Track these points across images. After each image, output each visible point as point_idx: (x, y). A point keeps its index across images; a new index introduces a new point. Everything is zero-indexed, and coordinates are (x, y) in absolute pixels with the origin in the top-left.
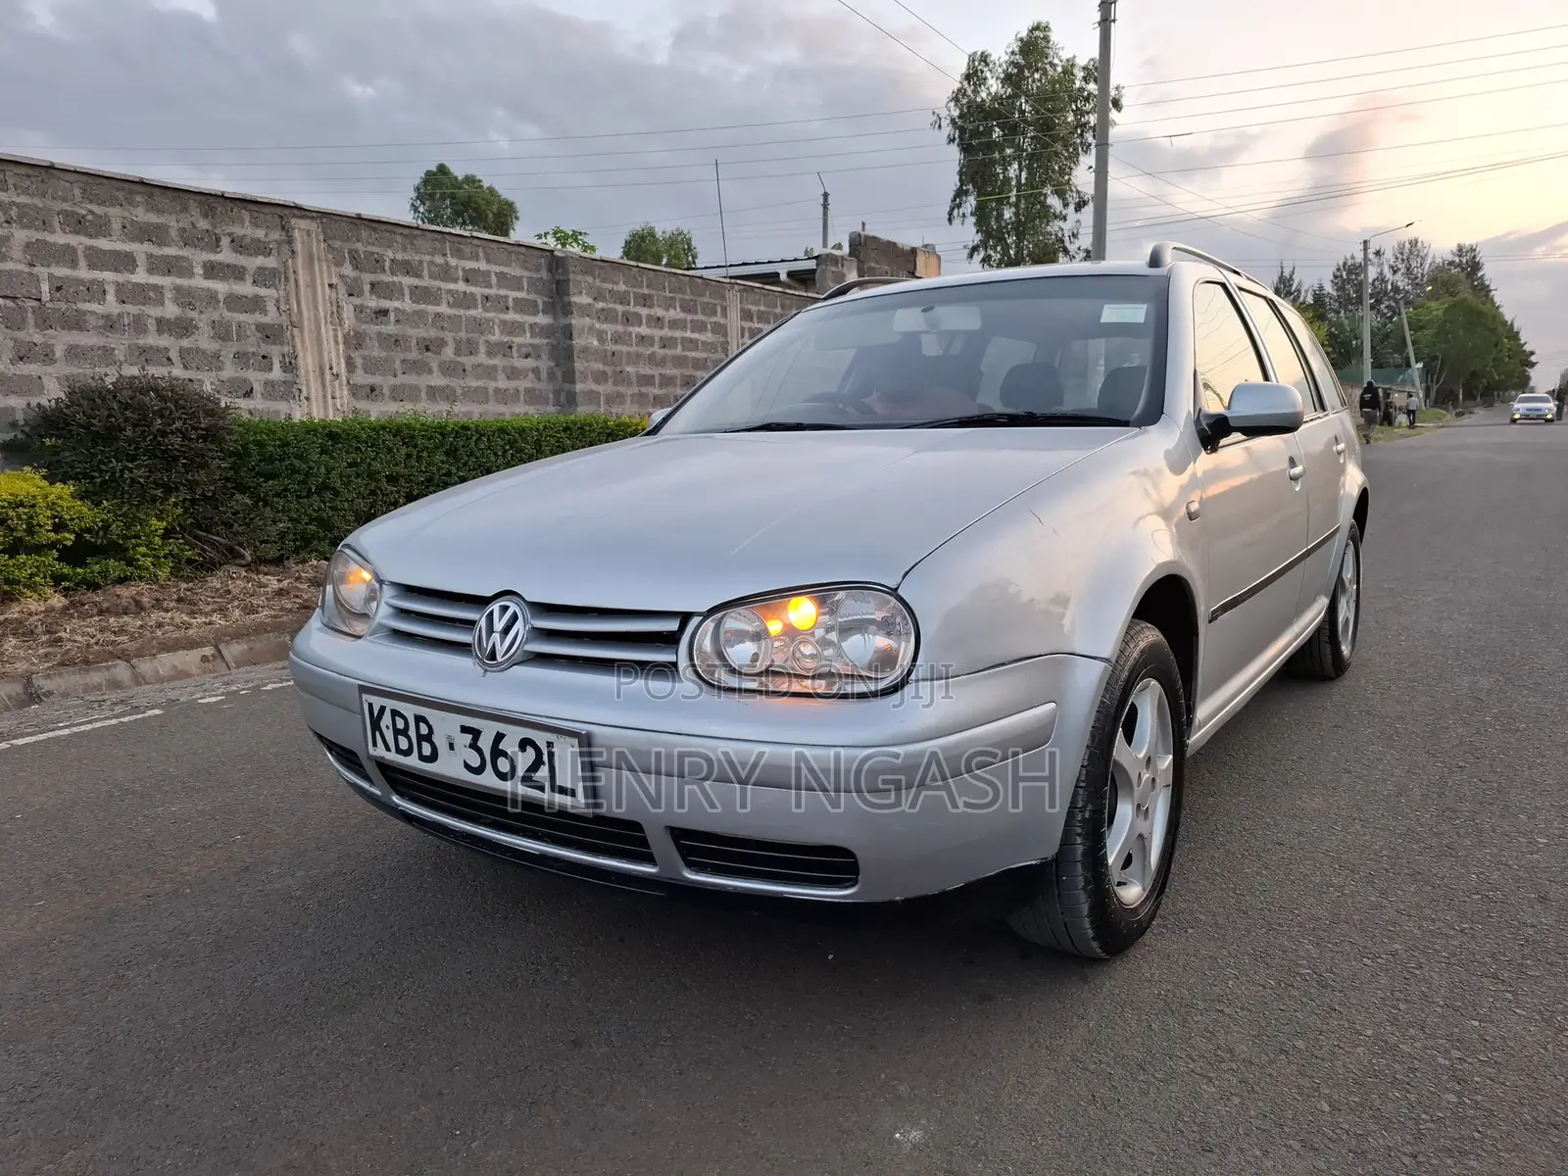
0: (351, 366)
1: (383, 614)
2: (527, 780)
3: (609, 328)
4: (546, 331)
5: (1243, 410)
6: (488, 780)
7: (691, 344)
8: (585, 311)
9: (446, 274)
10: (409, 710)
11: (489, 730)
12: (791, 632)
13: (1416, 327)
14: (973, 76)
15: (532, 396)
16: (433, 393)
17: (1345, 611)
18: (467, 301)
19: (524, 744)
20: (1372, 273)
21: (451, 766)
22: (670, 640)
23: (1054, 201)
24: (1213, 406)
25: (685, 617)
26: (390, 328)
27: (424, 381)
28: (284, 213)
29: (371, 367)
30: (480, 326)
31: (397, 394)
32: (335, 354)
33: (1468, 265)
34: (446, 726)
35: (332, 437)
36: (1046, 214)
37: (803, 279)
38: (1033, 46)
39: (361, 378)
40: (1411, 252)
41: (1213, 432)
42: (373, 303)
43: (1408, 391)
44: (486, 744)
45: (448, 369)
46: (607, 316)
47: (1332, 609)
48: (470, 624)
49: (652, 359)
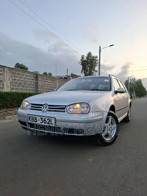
0: (10, 86)
1: (30, 107)
2: (48, 123)
3: (43, 83)
4: (35, 83)
5: (119, 90)
6: (43, 124)
7: (52, 85)
8: (40, 80)
9: (23, 75)
10: (34, 117)
11: (44, 118)
12: (77, 108)
13: (134, 88)
14: (83, 58)
15: (32, 90)
16: (21, 89)
17: (129, 115)
18: (26, 78)
19: (48, 119)
20: (130, 81)
21: (38, 122)
22: (64, 108)
23: (93, 71)
24: (116, 90)
25: (66, 106)
26: (16, 81)
27: (19, 88)
28: (4, 67)
29: (13, 86)
30: (27, 81)
31: (16, 89)
32: (9, 84)
33: (140, 81)
34: (38, 118)
35: (8, 94)
36: (92, 73)
37: (65, 78)
38: (89, 54)
39: (12, 87)
40: (134, 79)
41: (116, 92)
42: (14, 78)
43: (134, 95)
44: (43, 120)
45: (23, 86)
46: (42, 81)
47: (128, 114)
48: (41, 108)
49: (48, 87)
